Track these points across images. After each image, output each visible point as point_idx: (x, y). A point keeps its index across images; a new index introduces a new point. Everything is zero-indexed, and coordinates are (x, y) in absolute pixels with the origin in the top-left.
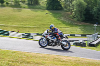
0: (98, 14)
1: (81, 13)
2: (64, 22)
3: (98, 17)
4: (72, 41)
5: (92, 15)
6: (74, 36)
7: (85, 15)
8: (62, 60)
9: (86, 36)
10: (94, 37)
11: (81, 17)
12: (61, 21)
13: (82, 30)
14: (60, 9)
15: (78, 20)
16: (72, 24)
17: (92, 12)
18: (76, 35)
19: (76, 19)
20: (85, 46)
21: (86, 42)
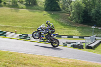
0: (96, 16)
1: (79, 14)
2: (62, 24)
3: (96, 19)
4: (70, 43)
5: (90, 17)
6: (72, 38)
7: (83, 17)
8: (59, 62)
9: (83, 38)
10: (92, 39)
11: (79, 19)
12: (59, 22)
13: (80, 32)
14: (59, 10)
15: (76, 22)
16: (70, 25)
17: (90, 14)
18: (74, 37)
19: (74, 21)
20: (83, 48)
21: (83, 44)
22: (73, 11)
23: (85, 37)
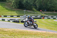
0: (26, 4)
1: (17, 3)
2: (7, 9)
3: (26, 6)
4: (12, 20)
5: (23, 5)
6: (13, 17)
7: (19, 5)
9: (19, 17)
10: (24, 17)
11: (17, 6)
12: (5, 8)
13: (17, 13)
14: (5, 1)
15: (15, 8)
16: (12, 10)
17: (23, 3)
18: (14, 16)
19: (14, 7)
20: (19, 22)
21: (19, 20)
22: (13, 1)
23: (20, 16)
